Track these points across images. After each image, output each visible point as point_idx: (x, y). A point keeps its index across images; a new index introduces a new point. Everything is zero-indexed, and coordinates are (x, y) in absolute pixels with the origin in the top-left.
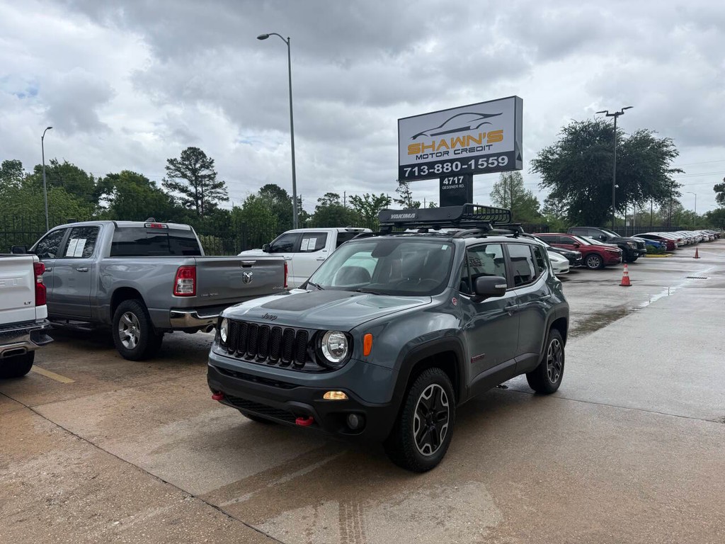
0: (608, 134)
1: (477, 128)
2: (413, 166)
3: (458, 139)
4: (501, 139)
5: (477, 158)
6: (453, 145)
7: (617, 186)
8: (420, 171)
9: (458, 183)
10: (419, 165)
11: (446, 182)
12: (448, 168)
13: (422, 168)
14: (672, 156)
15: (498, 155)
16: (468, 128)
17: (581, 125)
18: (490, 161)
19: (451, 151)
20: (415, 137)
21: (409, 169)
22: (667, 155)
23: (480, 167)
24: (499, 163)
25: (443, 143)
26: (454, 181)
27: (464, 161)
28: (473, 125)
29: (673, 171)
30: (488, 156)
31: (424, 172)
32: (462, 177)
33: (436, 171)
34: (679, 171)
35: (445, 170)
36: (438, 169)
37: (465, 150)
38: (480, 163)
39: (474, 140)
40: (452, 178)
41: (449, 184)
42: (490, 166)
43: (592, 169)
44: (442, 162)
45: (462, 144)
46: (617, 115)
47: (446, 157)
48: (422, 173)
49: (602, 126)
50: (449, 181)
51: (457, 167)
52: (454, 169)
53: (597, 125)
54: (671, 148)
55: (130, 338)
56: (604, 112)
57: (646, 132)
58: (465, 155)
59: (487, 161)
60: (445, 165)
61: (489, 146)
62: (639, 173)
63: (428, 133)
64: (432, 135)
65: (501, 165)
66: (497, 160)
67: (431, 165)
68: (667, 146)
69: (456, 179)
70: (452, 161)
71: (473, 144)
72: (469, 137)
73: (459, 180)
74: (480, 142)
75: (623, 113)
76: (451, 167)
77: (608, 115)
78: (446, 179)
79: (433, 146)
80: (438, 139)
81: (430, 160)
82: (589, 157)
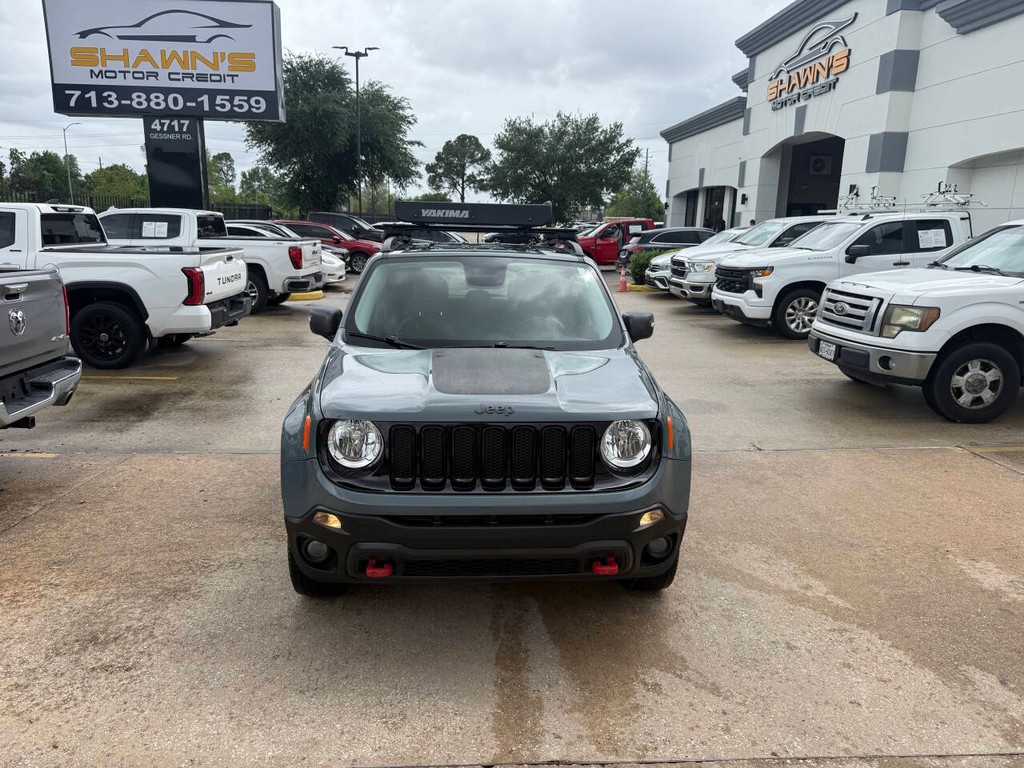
0: (333, 79)
1: (209, 41)
2: (85, 89)
3: (174, 54)
4: (251, 67)
5: (213, 94)
6: (166, 64)
7: (364, 158)
8: (100, 99)
9: (181, 131)
10: (99, 89)
11: (156, 125)
12: (158, 102)
13: (105, 94)
14: (409, 122)
15: (250, 94)
16: (191, 39)
17: (299, 60)
18: (236, 102)
19: (163, 73)
20: (84, 35)
21: (77, 93)
22: (404, 121)
23: (218, 108)
24: (250, 106)
25: (145, 56)
26: (170, 127)
27: (190, 94)
28: (203, 35)
29: (412, 143)
30: (232, 93)
31: (111, 103)
32: (187, 122)
33: (134, 104)
34: (419, 144)
35: (152, 105)
36: (138, 100)
37: (191, 76)
38: (218, 102)
40: (167, 122)
41: (162, 131)
42: (236, 109)
43: (320, 127)
44: (148, 91)
45: (183, 64)
46: (358, 55)
47: (151, 82)
48: (106, 104)
49: (327, 67)
50: (162, 125)
51: (176, 104)
52: (171, 106)
53: (320, 63)
54: (407, 112)
56: (343, 48)
57: (380, 85)
58: (188, 84)
59: (231, 101)
60: (152, 96)
61: (233, 76)
62: (379, 142)
63: (114, 32)
64: (120, 37)
65: (254, 110)
66: (248, 102)
67: (124, 92)
68: (402, 108)
69: (175, 123)
70: (166, 91)
71: (202, 68)
72: (195, 55)
73: (181, 126)
74: (215, 66)
75: (366, 55)
76: (166, 100)
77: (347, 54)
78: (157, 122)
79: (125, 57)
80: (136, 47)
81: (120, 81)
82: (316, 109)
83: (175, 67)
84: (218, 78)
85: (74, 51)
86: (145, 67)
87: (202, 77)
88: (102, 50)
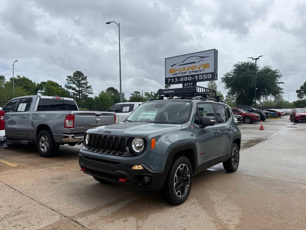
0: (252, 67)
1: (198, 62)
2: (171, 78)
3: (190, 67)
4: (208, 67)
5: (198, 75)
6: (188, 69)
7: (257, 89)
9: (190, 86)
11: (185, 85)
12: (186, 79)
13: (175, 79)
14: (279, 77)
15: (207, 74)
16: (195, 63)
17: (241, 64)
18: (204, 76)
19: (188, 72)
20: (172, 66)
22: (277, 76)
23: (200, 79)
24: (208, 77)
25: (184, 69)
26: (188, 85)
27: (193, 76)
28: (197, 61)
29: (279, 83)
30: (203, 74)
31: (176, 81)
32: (192, 83)
33: (181, 80)
34: (282, 83)
35: (185, 80)
36: (182, 79)
37: (194, 72)
38: (200, 77)
39: (197, 67)
40: (188, 84)
41: (186, 86)
42: (204, 78)
43: (246, 81)
44: (184, 77)
45: (192, 69)
47: (185, 75)
48: (175, 81)
49: (250, 64)
50: (186, 84)
52: (189, 80)
53: (248, 63)
54: (279, 74)
55: (44, 147)
56: (251, 58)
57: (268, 67)
58: (193, 74)
60: (185, 78)
61: (204, 70)
62: (266, 84)
63: (178, 64)
64: (179, 65)
65: (208, 78)
66: (207, 76)
67: (179, 78)
68: (277, 73)
70: (188, 76)
71: (196, 69)
72: (195, 66)
73: (191, 84)
74: (200, 68)
75: (259, 58)
76: (188, 78)
77: (253, 59)
78: (185, 84)
79: (180, 70)
80: (182, 67)
81: (178, 75)
82: (245, 77)
83: (190, 70)
84: (200, 71)
85: (170, 70)
86: (184, 71)
87: (196, 72)
88: (176, 69)
